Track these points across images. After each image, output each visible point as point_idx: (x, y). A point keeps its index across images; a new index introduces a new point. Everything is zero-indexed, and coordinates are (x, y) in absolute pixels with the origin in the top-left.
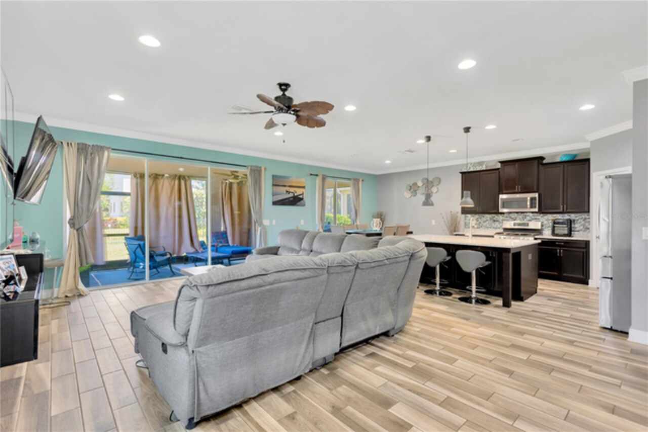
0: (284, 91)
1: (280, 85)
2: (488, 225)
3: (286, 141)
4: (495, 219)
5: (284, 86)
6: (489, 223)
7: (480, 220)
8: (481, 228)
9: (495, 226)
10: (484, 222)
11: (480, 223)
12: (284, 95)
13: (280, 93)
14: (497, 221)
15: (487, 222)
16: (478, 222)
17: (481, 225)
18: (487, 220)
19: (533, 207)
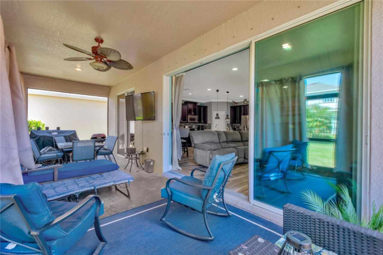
19: (197, 121)
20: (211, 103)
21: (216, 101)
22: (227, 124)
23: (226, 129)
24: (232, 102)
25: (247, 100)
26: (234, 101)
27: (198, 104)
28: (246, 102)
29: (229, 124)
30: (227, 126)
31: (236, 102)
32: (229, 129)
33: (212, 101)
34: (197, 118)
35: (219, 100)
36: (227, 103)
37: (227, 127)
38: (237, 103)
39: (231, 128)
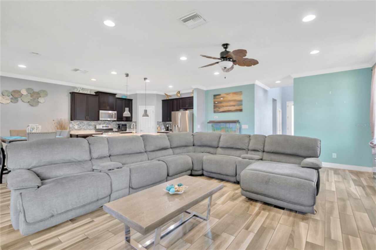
0: (226, 48)
1: (224, 45)
2: (86, 128)
3: (226, 78)
4: (89, 124)
5: (226, 46)
6: (86, 127)
7: (80, 125)
8: (81, 130)
9: (90, 128)
10: (83, 126)
11: (81, 126)
12: (226, 50)
13: (224, 50)
14: (91, 125)
15: (85, 126)
16: (79, 126)
17: (81, 128)
18: (85, 125)
19: (115, 118)
20: (136, 94)
21: (143, 92)
22: (158, 122)
23: (156, 128)
24: (164, 94)
25: (180, 93)
26: (167, 94)
27: (117, 96)
28: (179, 95)
29: (160, 122)
30: (158, 124)
31: (168, 94)
32: (161, 128)
33: (138, 92)
34: (115, 114)
35: (148, 92)
36: (158, 95)
37: (158, 126)
38: (170, 96)
39: (163, 127)
